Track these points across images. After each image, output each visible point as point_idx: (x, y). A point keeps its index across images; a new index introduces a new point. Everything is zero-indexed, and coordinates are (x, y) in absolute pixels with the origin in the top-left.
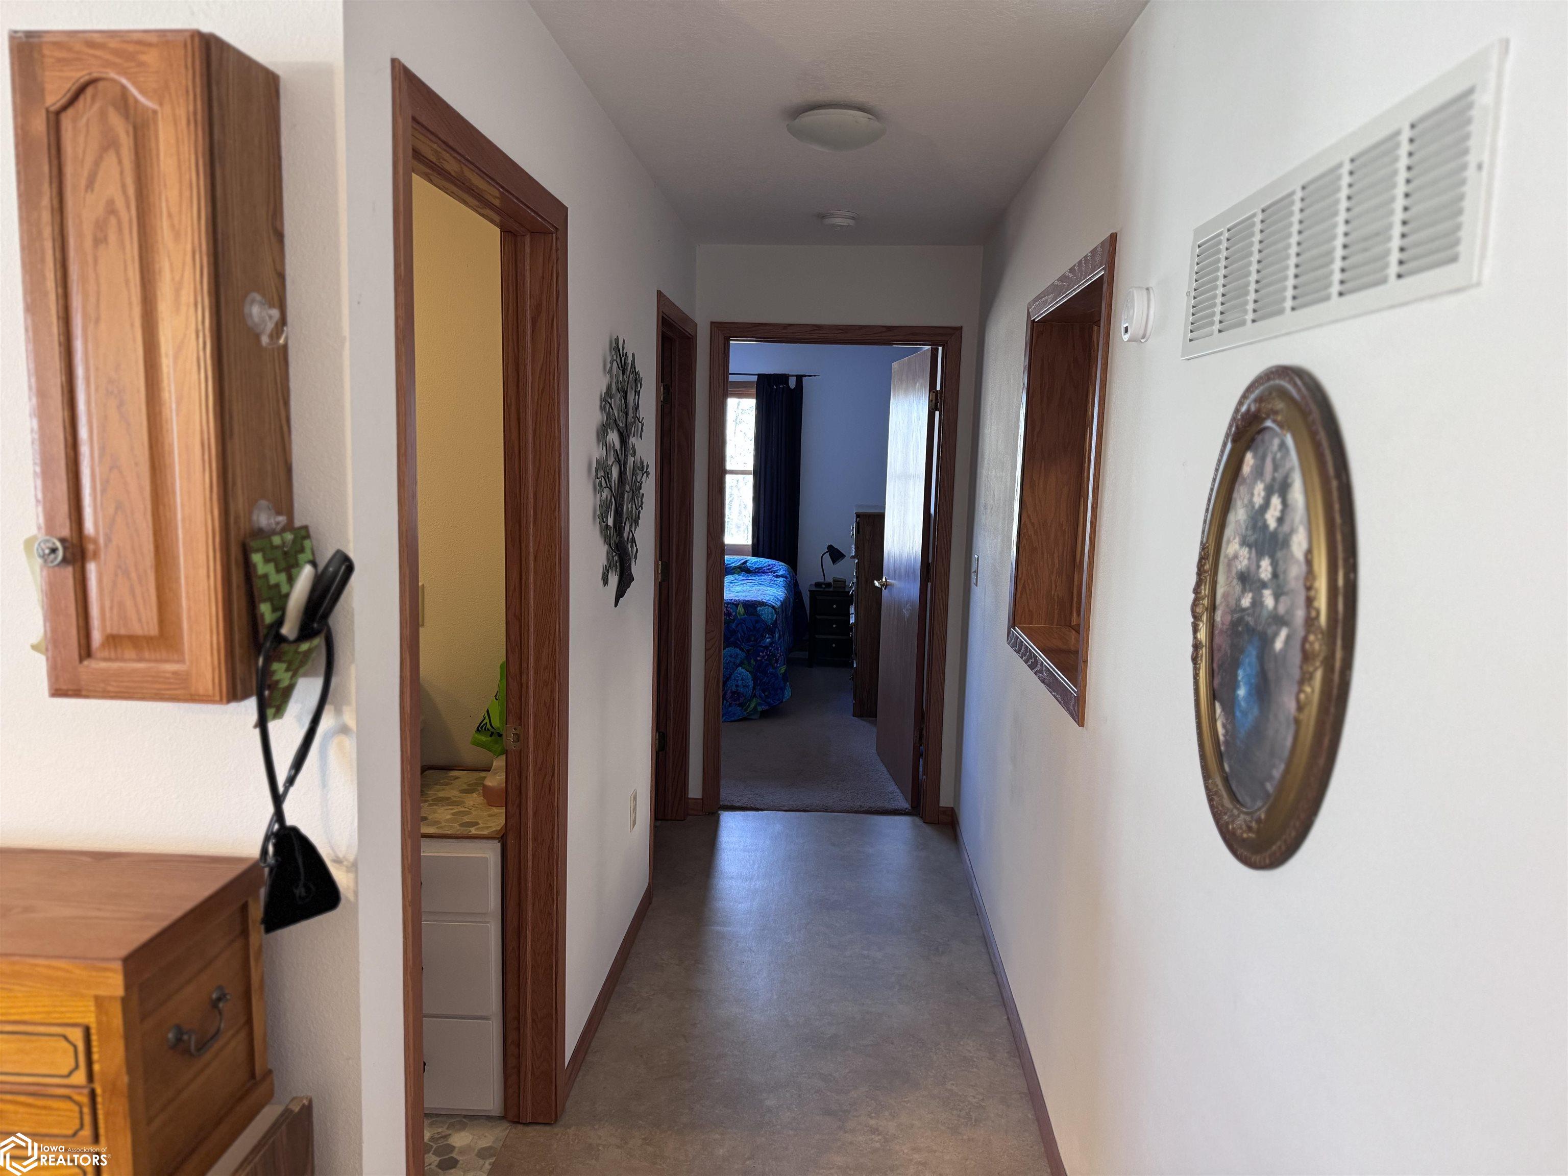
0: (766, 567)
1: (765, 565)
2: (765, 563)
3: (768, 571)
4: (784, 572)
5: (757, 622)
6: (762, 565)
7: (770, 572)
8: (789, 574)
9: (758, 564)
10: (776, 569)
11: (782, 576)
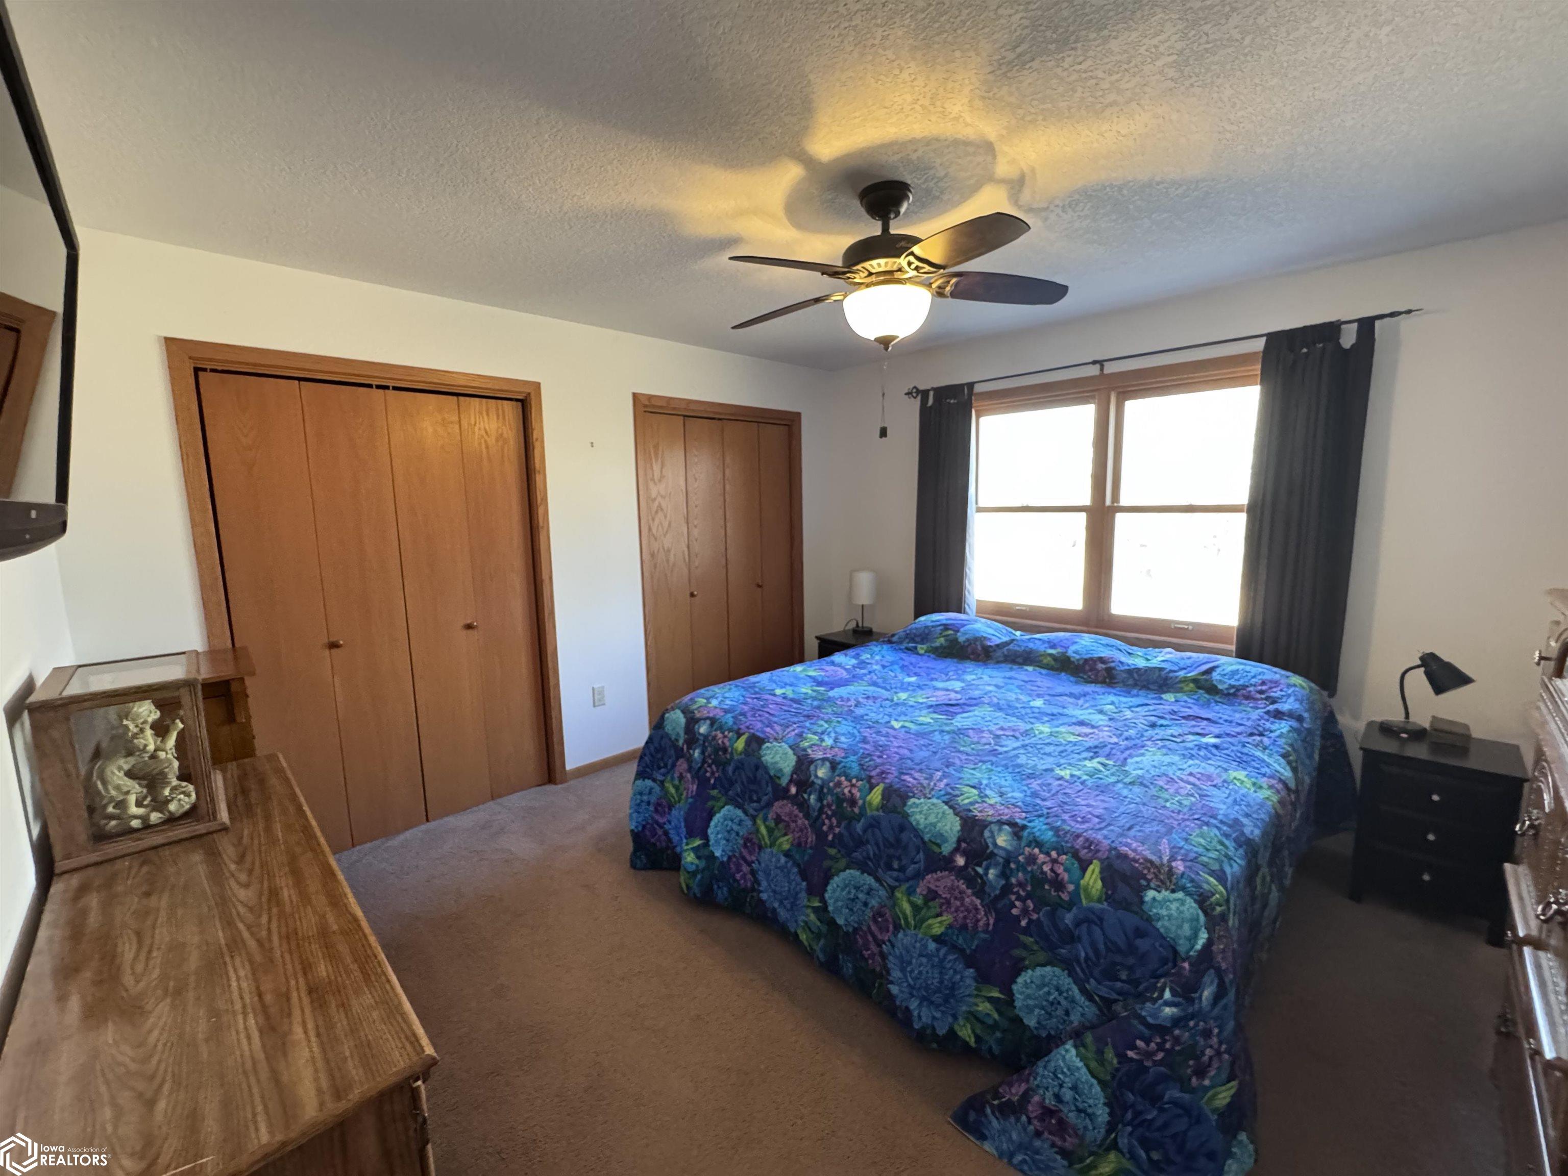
0: (1255, 686)
1: (1253, 681)
2: (1254, 677)
3: (1258, 696)
4: (1297, 706)
5: (1140, 933)
6: (1246, 679)
7: (1262, 699)
8: (1310, 709)
9: (1236, 677)
10: (1278, 694)
11: (1291, 715)
